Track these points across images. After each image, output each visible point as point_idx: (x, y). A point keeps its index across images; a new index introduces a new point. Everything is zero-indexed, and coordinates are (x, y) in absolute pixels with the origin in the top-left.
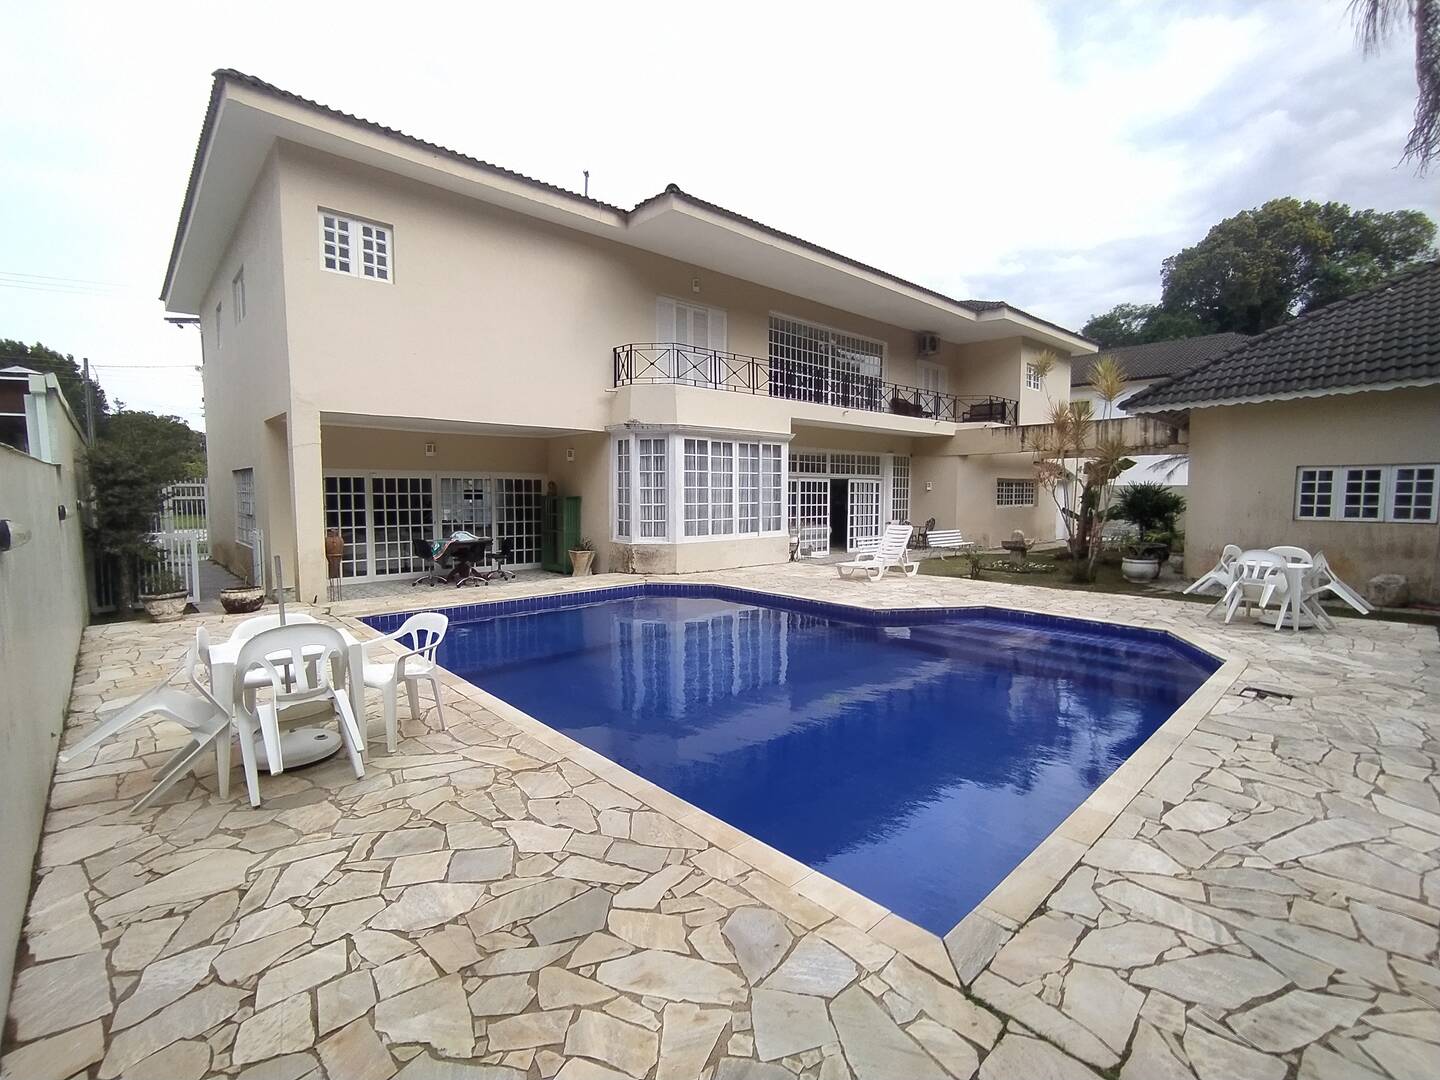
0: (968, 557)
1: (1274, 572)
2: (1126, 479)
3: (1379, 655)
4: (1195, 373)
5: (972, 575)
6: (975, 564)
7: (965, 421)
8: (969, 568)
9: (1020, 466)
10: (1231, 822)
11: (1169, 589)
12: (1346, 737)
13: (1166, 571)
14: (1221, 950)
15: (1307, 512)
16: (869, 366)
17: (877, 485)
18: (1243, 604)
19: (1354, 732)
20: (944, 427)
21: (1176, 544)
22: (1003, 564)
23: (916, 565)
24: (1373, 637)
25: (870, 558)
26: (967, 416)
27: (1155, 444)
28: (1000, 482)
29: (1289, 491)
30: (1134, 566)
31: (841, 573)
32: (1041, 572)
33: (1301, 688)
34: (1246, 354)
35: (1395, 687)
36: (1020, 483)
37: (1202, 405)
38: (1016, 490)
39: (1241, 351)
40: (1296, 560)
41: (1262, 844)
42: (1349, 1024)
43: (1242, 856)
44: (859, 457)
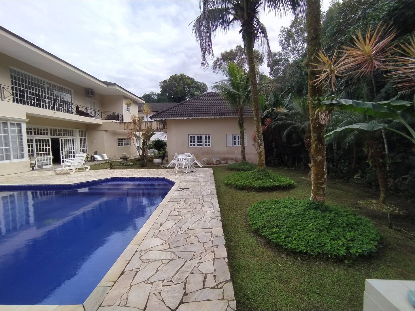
0: (108, 163)
1: (185, 159)
2: (153, 138)
3: (204, 176)
4: (167, 110)
5: (110, 168)
6: (111, 165)
7: (106, 119)
8: (109, 166)
9: (124, 134)
10: (175, 224)
11: (165, 166)
12: (198, 195)
13: (164, 162)
14: (172, 260)
15: (191, 145)
16: (67, 97)
17: (73, 140)
18: (180, 168)
19: (199, 194)
20: (98, 121)
21: (166, 154)
22: (121, 164)
23: (89, 167)
24: (203, 172)
25: (70, 166)
26: (107, 118)
27: (160, 129)
28: (119, 139)
29: (187, 141)
30: (156, 161)
31: (56, 173)
32: (132, 165)
33: (190, 186)
34: (177, 107)
35: (206, 182)
36: (125, 139)
37: (169, 119)
38: (124, 141)
39: (176, 106)
40: (189, 156)
41: (182, 227)
42: (196, 265)
43: (177, 232)
44: (64, 130)
